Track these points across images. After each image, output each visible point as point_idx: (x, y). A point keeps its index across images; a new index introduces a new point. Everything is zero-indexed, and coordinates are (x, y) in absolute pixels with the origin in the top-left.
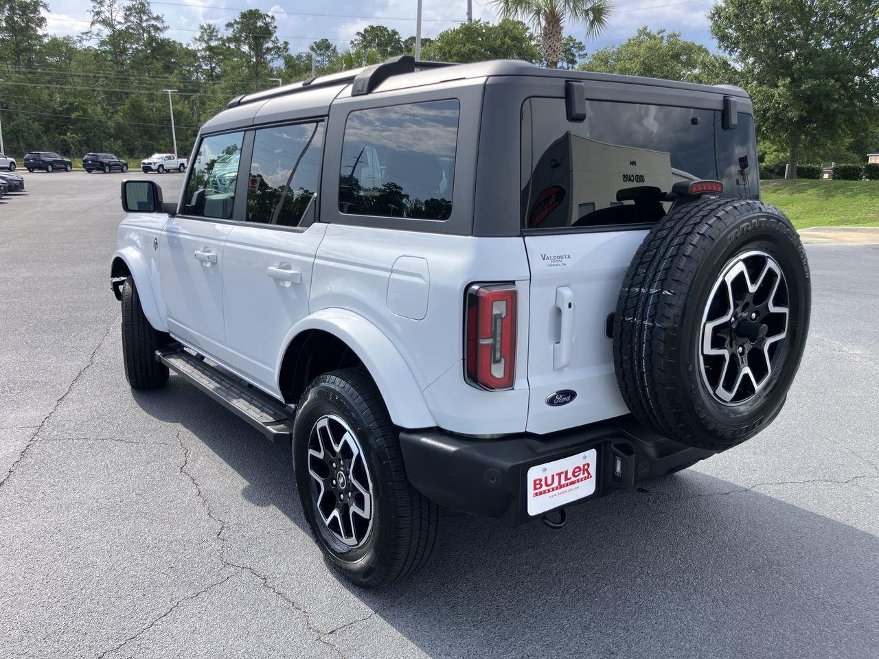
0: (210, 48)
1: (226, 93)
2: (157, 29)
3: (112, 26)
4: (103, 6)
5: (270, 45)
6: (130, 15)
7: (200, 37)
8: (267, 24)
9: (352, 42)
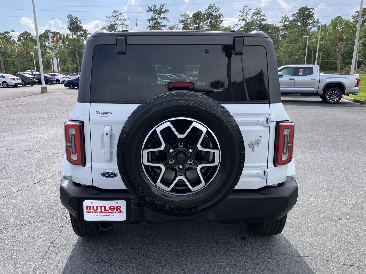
0: (284, 25)
1: (287, 44)
2: (263, 20)
3: (246, 21)
4: (243, 13)
5: (311, 22)
6: (254, 16)
7: (281, 21)
8: (310, 12)
9: (353, 16)
